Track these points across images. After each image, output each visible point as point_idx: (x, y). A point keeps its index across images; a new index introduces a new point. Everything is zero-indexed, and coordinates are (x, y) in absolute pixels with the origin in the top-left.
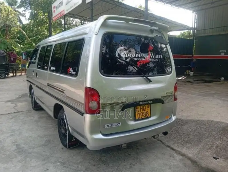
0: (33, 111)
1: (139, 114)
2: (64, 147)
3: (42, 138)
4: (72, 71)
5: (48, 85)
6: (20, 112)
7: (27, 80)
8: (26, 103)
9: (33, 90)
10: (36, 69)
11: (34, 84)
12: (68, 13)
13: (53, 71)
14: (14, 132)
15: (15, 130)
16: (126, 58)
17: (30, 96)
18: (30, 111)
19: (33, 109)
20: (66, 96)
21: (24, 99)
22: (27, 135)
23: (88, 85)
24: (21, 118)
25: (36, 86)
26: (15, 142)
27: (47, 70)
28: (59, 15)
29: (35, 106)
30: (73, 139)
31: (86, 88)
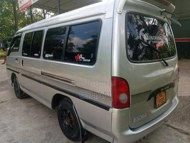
0: (19, 100)
1: (158, 101)
2: (68, 140)
3: (40, 131)
4: (84, 58)
5: (42, 74)
6: (4, 102)
7: (8, 69)
8: (8, 91)
9: (17, 79)
10: (20, 57)
11: (18, 73)
12: (34, 4)
13: (49, 58)
14: (6, 127)
15: (6, 124)
16: (148, 41)
17: (12, 85)
18: (15, 100)
19: (17, 98)
20: (76, 86)
21: (3, 87)
22: (22, 129)
23: (115, 74)
24: (8, 108)
25: (22, 75)
26: (11, 140)
27: (39, 57)
28: (26, 5)
29: (21, 95)
30: (85, 133)
31: (113, 78)
